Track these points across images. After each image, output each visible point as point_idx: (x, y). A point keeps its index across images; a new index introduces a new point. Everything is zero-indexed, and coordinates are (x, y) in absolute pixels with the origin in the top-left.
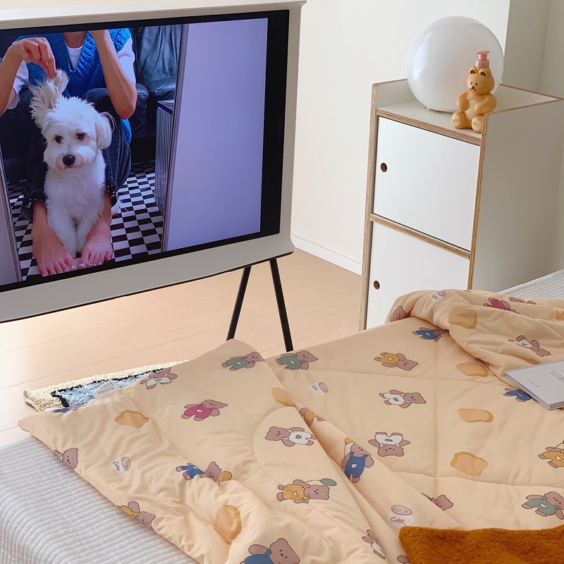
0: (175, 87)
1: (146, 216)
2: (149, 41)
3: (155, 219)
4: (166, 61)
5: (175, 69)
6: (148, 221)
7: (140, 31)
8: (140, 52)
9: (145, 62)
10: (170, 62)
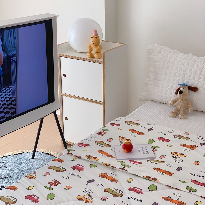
0: (16, 52)
1: (10, 102)
2: (6, 36)
3: (13, 103)
4: (12, 43)
5: (16, 45)
6: (10, 104)
7: (3, 33)
8: (3, 40)
9: (5, 44)
10: (14, 43)
